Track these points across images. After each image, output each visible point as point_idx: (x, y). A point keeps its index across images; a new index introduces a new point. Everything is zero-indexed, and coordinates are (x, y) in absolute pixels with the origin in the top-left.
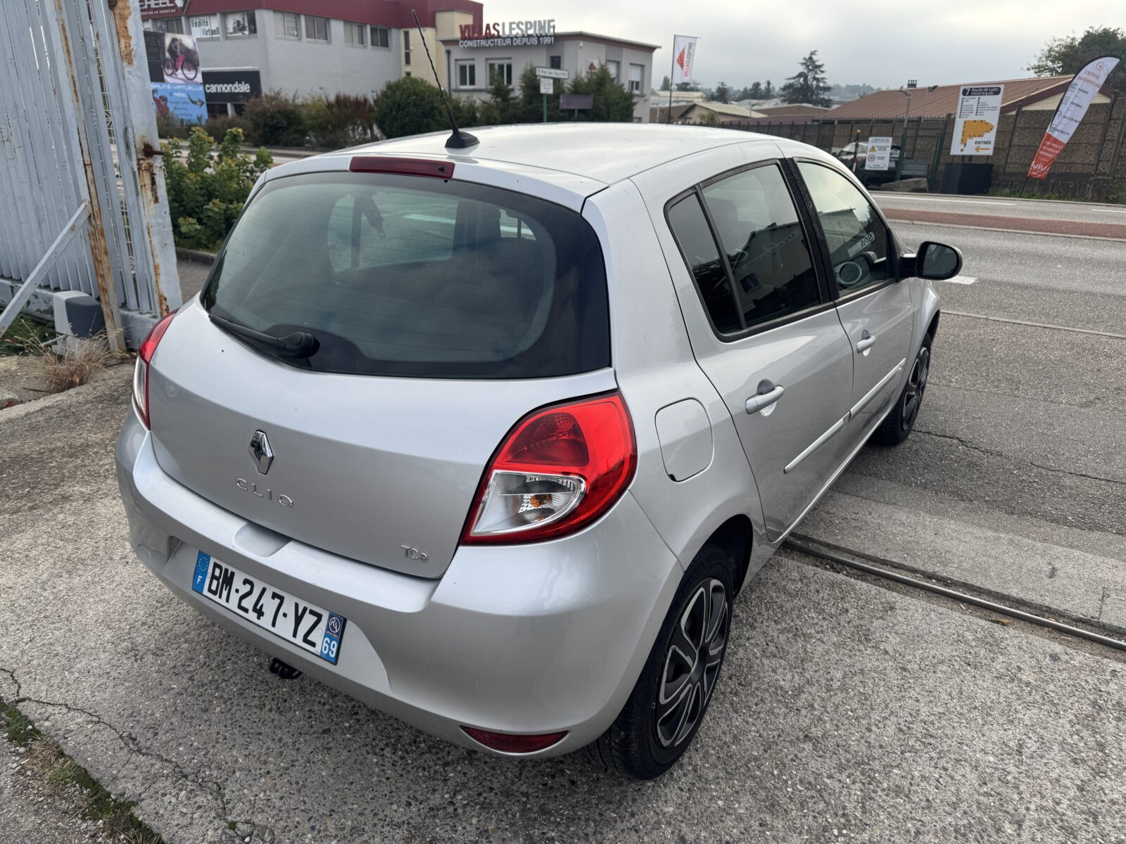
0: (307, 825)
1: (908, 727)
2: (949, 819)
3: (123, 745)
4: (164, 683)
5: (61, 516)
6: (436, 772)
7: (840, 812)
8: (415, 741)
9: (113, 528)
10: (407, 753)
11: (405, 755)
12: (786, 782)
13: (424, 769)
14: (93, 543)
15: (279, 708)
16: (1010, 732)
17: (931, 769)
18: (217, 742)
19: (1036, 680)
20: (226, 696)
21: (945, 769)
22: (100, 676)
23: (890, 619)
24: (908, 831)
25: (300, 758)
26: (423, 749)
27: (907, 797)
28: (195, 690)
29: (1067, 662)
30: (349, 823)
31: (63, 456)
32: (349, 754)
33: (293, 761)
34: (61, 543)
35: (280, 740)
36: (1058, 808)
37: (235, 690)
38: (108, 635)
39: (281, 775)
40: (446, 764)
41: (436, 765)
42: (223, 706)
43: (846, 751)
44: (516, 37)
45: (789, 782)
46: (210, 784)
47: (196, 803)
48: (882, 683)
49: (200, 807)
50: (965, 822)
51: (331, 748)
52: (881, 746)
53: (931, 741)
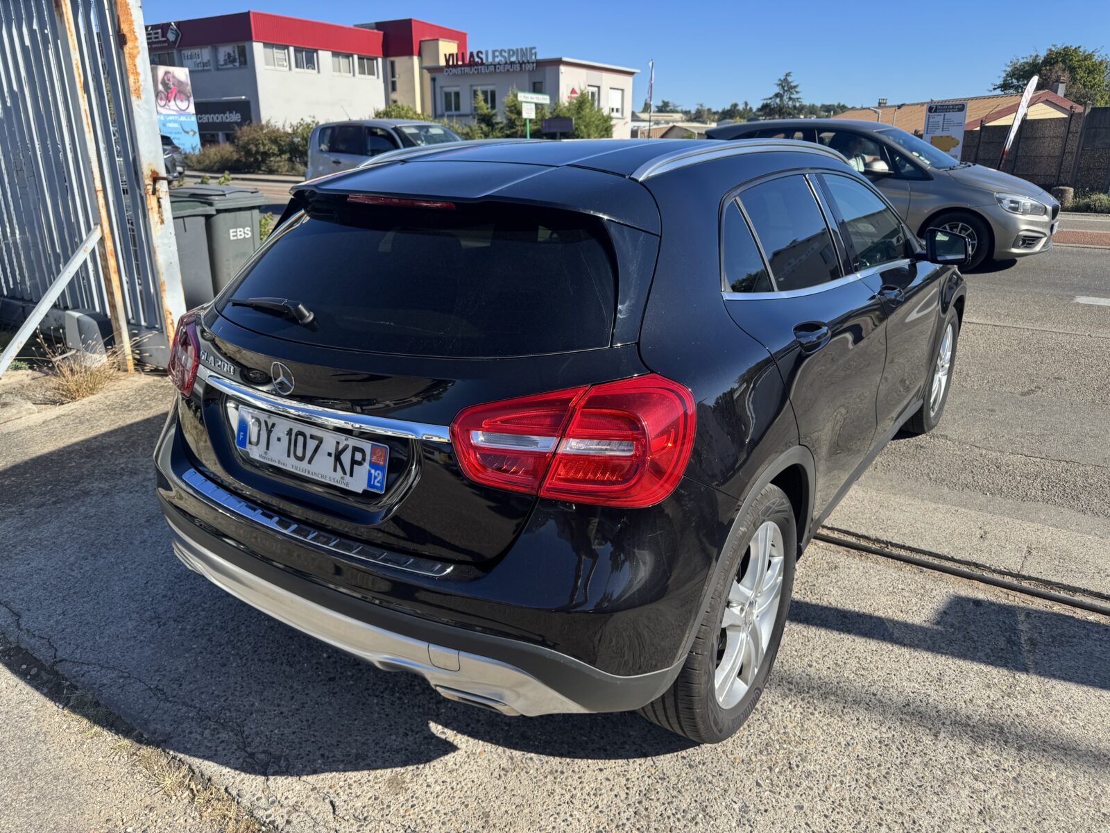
0: (318, 753)
1: (845, 663)
2: (876, 733)
3: (152, 695)
4: (186, 644)
5: (83, 509)
7: (782, 731)
9: (132, 518)
11: (403, 696)
14: (114, 531)
15: (289, 662)
18: (235, 690)
19: (959, 623)
20: (241, 653)
22: (128, 639)
23: (834, 577)
24: (839, 743)
25: (309, 701)
27: (839, 716)
28: (213, 649)
29: (988, 608)
30: (354, 751)
31: (81, 458)
32: (353, 696)
33: (303, 704)
34: (85, 531)
36: (970, 722)
37: (249, 648)
38: (133, 605)
39: (293, 715)
42: (239, 661)
44: (499, 64)
46: (231, 723)
47: (219, 738)
49: (223, 742)
51: (336, 693)
53: (863, 672)
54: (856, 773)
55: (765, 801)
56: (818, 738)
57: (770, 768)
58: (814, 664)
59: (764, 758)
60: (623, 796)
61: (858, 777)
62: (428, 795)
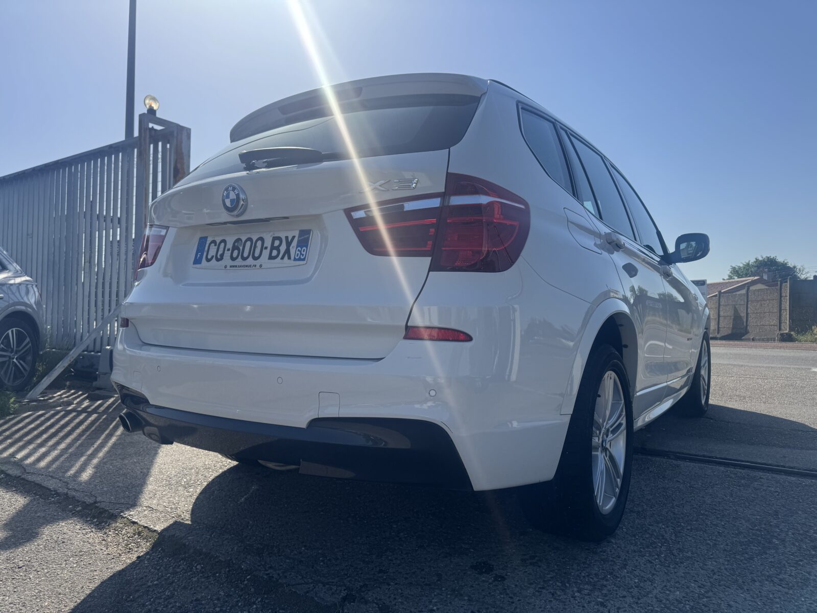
1: (700, 507)
2: (735, 539)
12: (622, 527)
16: (767, 508)
17: (719, 522)
21: (727, 521)
23: (678, 470)
24: (708, 544)
29: (800, 484)
36: (808, 534)
43: (659, 516)
45: (624, 527)
47: (224, 538)
48: (678, 492)
50: (746, 540)
52: (683, 514)
54: (725, 557)
55: (659, 570)
56: (691, 541)
57: (658, 555)
58: (676, 507)
59: (650, 550)
60: (545, 567)
61: (729, 559)
62: (392, 564)
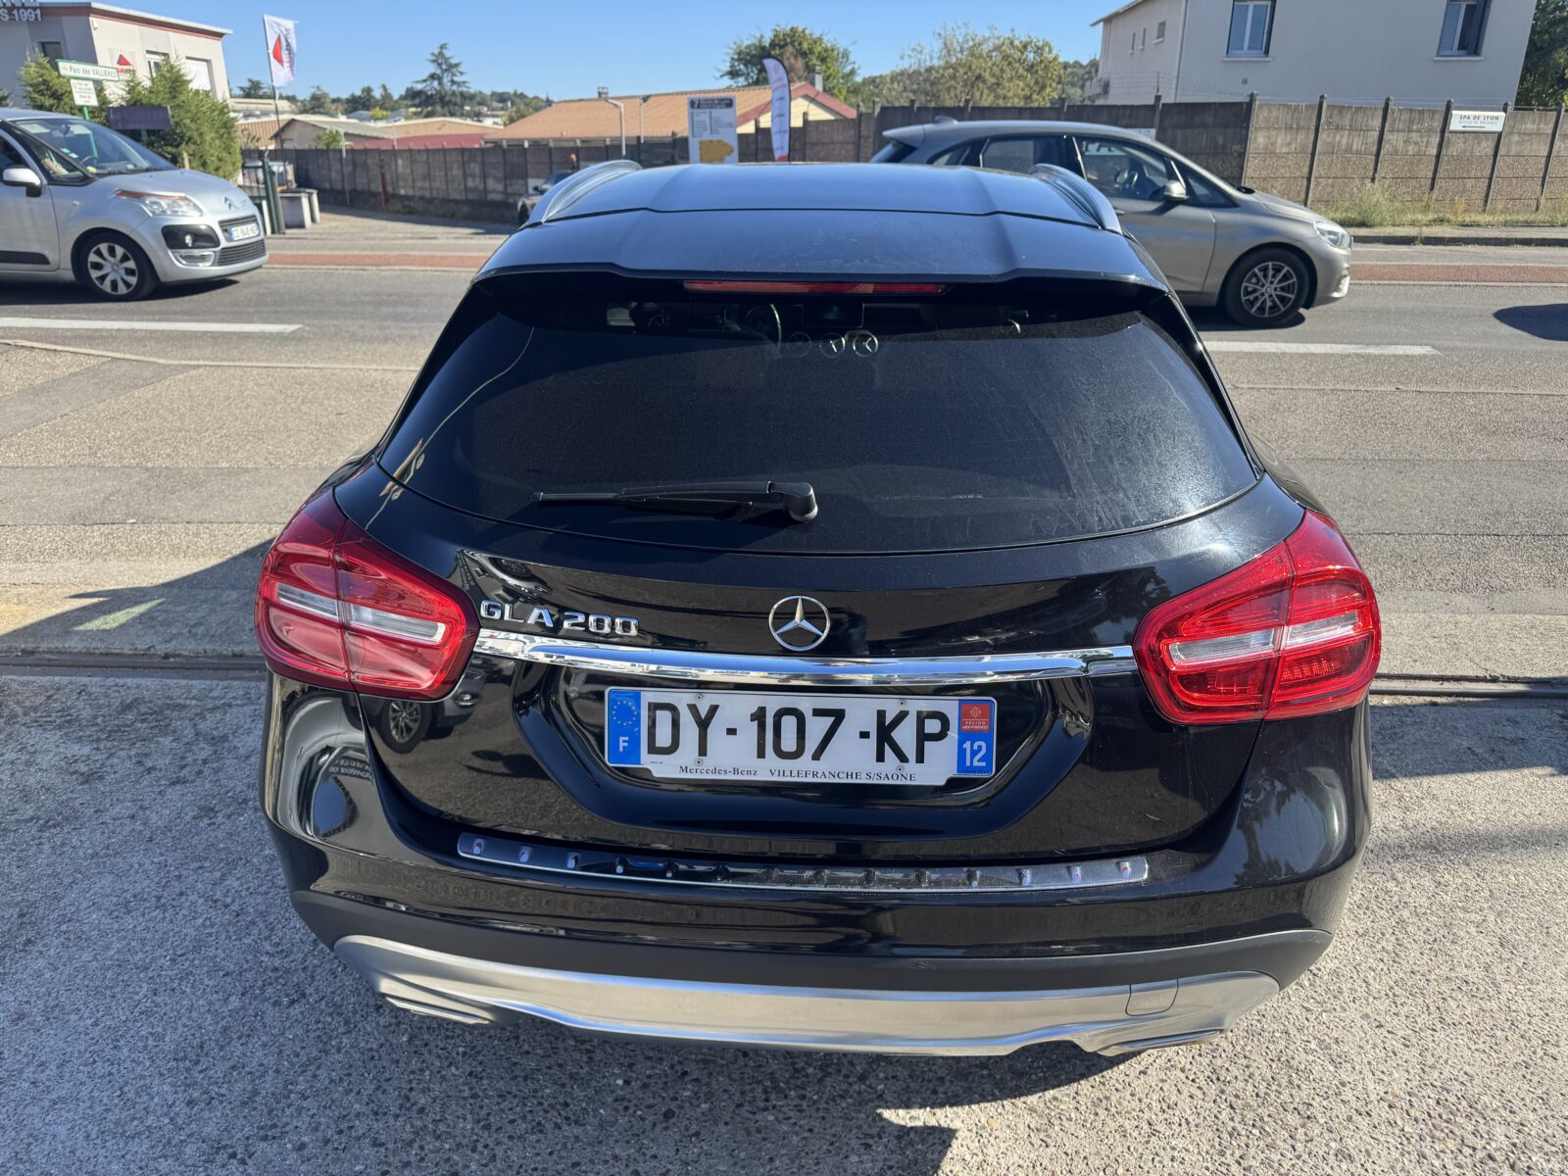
6: (859, 1093)
8: (797, 1071)
10: (802, 1089)
11: (803, 1092)
13: (842, 1097)
15: (567, 1118)
20: (464, 1141)
25: (670, 1167)
26: (816, 1075)
28: (403, 1157)
32: (730, 1127)
35: (616, 1158)
37: (468, 1125)
40: (862, 1078)
41: (851, 1084)
51: (698, 1133)
54: (1373, 953)
55: (1332, 1026)
60: (1198, 1093)
